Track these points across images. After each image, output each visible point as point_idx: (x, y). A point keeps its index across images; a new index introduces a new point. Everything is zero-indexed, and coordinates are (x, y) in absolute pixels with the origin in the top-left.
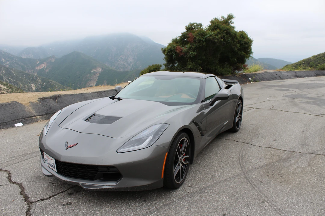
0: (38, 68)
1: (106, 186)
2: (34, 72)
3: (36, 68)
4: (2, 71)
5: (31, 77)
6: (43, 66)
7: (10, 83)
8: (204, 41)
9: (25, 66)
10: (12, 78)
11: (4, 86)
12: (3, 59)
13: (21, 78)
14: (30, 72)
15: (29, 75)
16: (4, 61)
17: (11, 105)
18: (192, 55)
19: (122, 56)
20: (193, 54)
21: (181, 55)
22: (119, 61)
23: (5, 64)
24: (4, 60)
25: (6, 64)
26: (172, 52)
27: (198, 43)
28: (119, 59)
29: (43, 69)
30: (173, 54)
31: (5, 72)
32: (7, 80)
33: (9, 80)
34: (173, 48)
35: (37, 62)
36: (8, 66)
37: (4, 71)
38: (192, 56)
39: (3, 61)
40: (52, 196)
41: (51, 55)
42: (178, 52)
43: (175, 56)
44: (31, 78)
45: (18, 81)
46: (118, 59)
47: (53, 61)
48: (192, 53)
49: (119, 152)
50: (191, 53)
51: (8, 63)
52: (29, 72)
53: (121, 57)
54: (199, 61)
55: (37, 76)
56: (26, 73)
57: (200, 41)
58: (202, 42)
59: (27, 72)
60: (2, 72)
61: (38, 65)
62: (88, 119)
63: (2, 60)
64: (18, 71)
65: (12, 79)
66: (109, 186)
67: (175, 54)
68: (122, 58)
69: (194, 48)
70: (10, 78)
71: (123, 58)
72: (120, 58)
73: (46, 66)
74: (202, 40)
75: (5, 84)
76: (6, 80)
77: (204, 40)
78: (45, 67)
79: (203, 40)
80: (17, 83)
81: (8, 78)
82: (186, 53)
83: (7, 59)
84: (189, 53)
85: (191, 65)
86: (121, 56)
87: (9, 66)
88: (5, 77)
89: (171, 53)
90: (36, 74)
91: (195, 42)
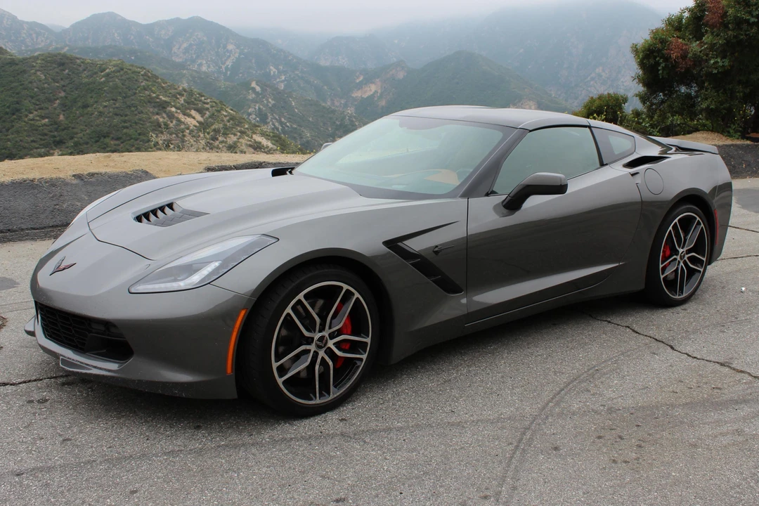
0: (357, 94)
1: (101, 369)
2: (346, 106)
3: (353, 95)
4: (267, 100)
5: (337, 119)
6: (372, 89)
7: (284, 132)
8: (754, 23)
9: (326, 87)
10: (289, 120)
11: (267, 139)
12: (271, 67)
13: (311, 119)
14: (337, 103)
15: (334, 112)
16: (274, 72)
17: (130, 178)
18: (716, 68)
19: (601, 68)
20: (721, 64)
21: (681, 68)
22: (592, 83)
23: (276, 79)
24: (274, 70)
25: (278, 80)
26: (655, 57)
27: (733, 30)
28: (593, 79)
29: (372, 97)
30: (658, 64)
31: (273, 102)
32: (277, 124)
33: (281, 123)
34: (659, 46)
35: (358, 77)
36: (282, 87)
37: (270, 100)
38: (715, 71)
39: (272, 73)
40: (25, 382)
41: (395, 60)
42: (674, 56)
43: (663, 68)
44: (338, 123)
45: (302, 129)
46: (589, 78)
47: (401, 75)
48: (717, 62)
49: (133, 291)
50: (712, 62)
51: (283, 78)
52: (333, 104)
53: (597, 71)
54: (740, 88)
55: (355, 117)
56: (324, 107)
57: (739, 23)
58: (745, 26)
59: (329, 104)
60: (265, 102)
61: (360, 86)
62: (146, 215)
63: (270, 70)
64: (306, 100)
65: (289, 122)
66: (106, 370)
67: (663, 65)
68: (600, 76)
69: (721, 45)
70: (283, 120)
71: (603, 74)
72: (593, 75)
73: (379, 91)
74: (747, 21)
75: (270, 136)
76: (274, 125)
77: (753, 20)
78: (376, 92)
79: (749, 20)
80: (300, 135)
81: (280, 119)
82: (698, 61)
83: (281, 67)
84: (707, 61)
85: (709, 100)
86: (599, 70)
87: (285, 86)
88: (272, 115)
89: (652, 61)
90: (350, 111)
91: (726, 26)
